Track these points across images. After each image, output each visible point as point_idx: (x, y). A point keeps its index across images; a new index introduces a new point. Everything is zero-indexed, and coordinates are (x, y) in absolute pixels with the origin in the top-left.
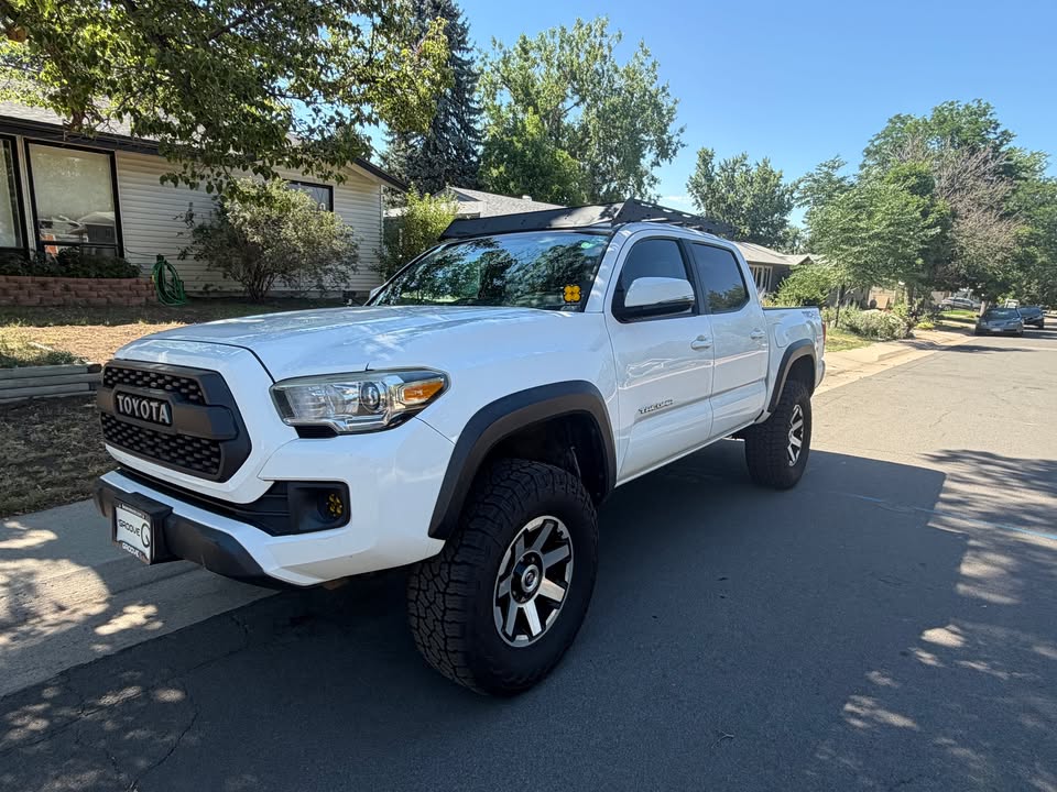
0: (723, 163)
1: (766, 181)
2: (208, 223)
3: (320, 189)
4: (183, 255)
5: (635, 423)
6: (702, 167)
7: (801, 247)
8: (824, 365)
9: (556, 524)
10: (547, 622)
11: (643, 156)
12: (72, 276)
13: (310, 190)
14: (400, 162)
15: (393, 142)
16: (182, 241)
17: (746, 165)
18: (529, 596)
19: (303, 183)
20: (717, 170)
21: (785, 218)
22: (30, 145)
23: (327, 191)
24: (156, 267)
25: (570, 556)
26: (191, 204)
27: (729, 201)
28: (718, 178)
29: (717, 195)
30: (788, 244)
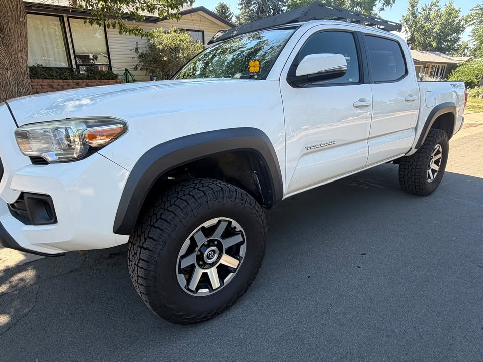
0: (424, 6)
1: (450, 14)
2: (145, 52)
3: (197, 33)
4: (136, 68)
5: (302, 157)
6: (411, 9)
7: (468, 53)
8: (463, 119)
9: (230, 223)
10: (225, 281)
11: (375, 5)
12: (89, 80)
13: (190, 32)
14: (245, 19)
15: (242, 8)
16: (135, 62)
17: (438, 6)
18: (212, 265)
19: (187, 30)
20: (419, 10)
21: (459, 36)
22: (70, 19)
23: (201, 33)
24: (124, 74)
25: (243, 241)
26: (137, 43)
27: (425, 28)
28: (420, 15)
29: (418, 25)
30: (460, 52)
